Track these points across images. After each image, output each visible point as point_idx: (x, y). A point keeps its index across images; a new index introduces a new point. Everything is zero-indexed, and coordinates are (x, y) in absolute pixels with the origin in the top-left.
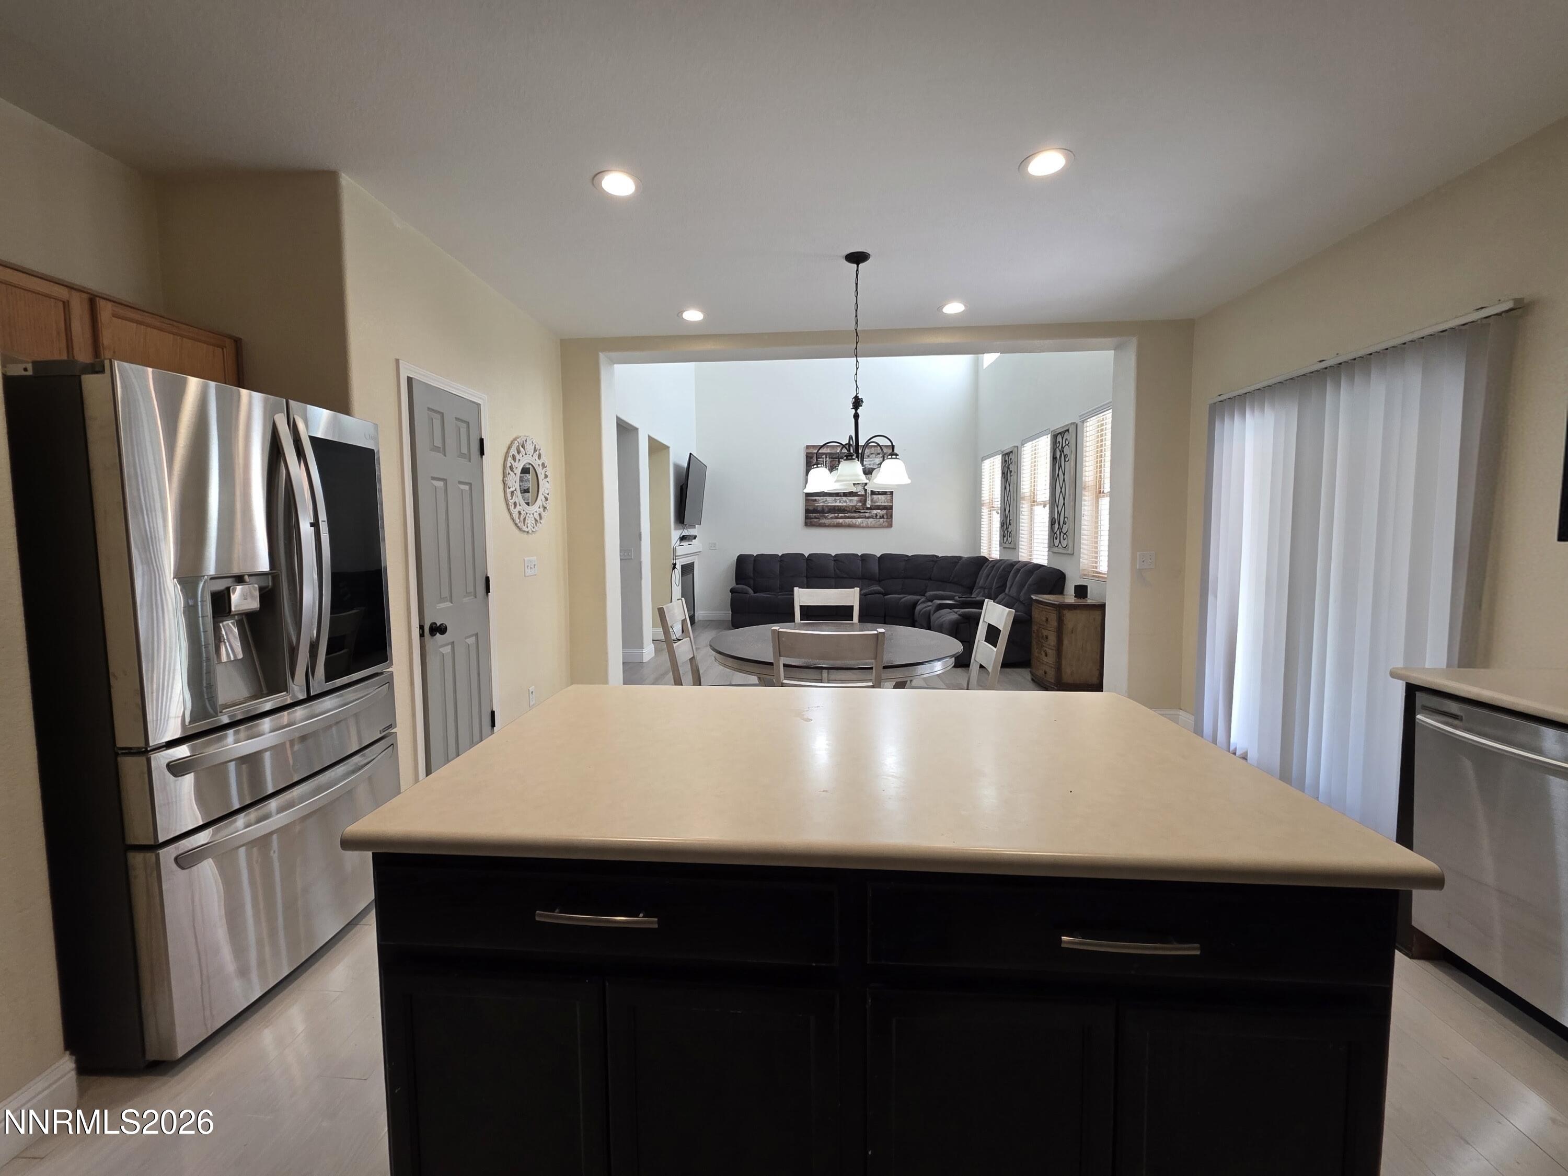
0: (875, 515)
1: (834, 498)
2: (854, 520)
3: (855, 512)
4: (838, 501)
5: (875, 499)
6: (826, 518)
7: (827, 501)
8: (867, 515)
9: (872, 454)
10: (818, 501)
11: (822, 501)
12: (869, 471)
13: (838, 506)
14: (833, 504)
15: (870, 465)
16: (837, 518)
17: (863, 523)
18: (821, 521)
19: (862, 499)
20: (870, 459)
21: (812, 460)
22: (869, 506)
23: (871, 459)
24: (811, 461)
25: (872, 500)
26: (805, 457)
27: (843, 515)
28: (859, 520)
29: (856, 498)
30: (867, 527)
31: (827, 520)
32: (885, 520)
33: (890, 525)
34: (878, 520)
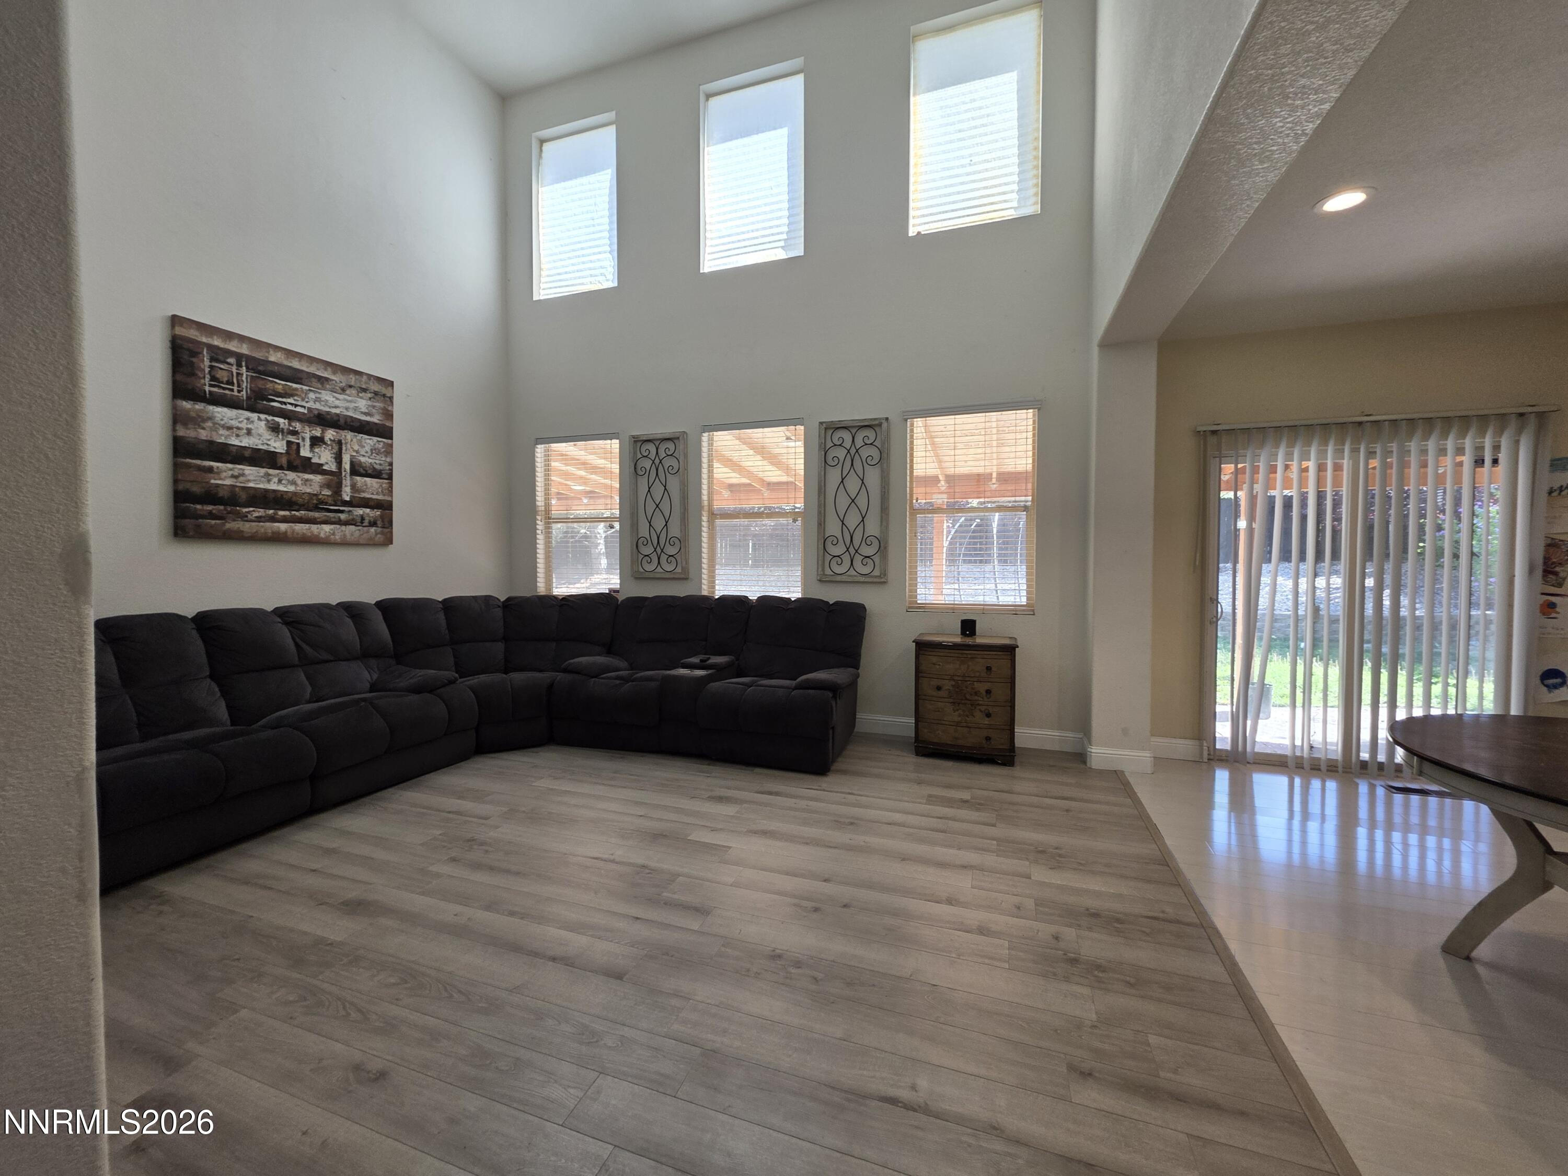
0: (359, 520)
1: (263, 471)
2: (315, 528)
3: (316, 508)
4: (276, 480)
5: (359, 484)
6: (244, 517)
7: (243, 475)
8: (343, 516)
9: (351, 386)
10: (218, 473)
11: (230, 473)
12: (346, 422)
13: (274, 491)
14: (261, 486)
15: (347, 409)
16: (273, 519)
17: (334, 534)
18: (228, 526)
19: (331, 479)
20: (346, 397)
21: (194, 360)
22: (347, 498)
23: (350, 398)
24: (192, 362)
25: (353, 486)
26: (169, 344)
27: (287, 513)
28: (327, 528)
29: (318, 478)
30: (344, 544)
31: (247, 525)
32: (379, 530)
33: (389, 541)
34: (365, 528)
